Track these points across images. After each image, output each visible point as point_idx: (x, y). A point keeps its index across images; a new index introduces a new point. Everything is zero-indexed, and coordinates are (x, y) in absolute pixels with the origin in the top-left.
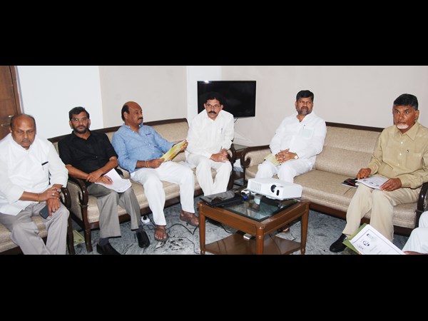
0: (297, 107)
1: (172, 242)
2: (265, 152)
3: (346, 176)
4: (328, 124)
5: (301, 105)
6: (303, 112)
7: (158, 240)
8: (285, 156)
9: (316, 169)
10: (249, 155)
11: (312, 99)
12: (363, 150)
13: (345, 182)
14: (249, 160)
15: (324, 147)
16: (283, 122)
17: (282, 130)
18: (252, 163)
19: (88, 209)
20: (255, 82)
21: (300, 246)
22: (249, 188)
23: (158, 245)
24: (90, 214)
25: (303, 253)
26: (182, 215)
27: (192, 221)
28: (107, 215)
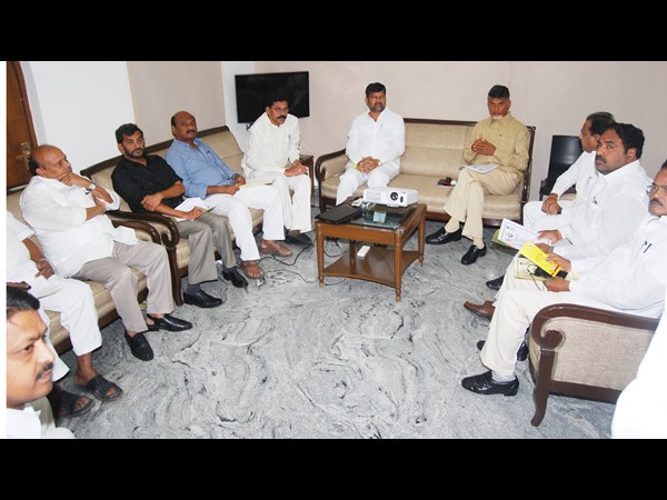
0: (369, 103)
1: (272, 277)
2: (339, 159)
3: (438, 177)
4: (406, 121)
5: (374, 101)
6: (376, 109)
7: (255, 278)
8: (369, 164)
9: (402, 173)
10: (325, 164)
11: (385, 93)
12: (453, 148)
13: (439, 183)
14: (324, 171)
15: (406, 147)
16: (355, 123)
17: (354, 132)
18: (327, 174)
19: (177, 252)
20: (307, 73)
21: (418, 255)
22: (365, 199)
23: (259, 283)
24: (179, 257)
25: (421, 261)
26: (264, 246)
27: (281, 252)
28: (201, 255)
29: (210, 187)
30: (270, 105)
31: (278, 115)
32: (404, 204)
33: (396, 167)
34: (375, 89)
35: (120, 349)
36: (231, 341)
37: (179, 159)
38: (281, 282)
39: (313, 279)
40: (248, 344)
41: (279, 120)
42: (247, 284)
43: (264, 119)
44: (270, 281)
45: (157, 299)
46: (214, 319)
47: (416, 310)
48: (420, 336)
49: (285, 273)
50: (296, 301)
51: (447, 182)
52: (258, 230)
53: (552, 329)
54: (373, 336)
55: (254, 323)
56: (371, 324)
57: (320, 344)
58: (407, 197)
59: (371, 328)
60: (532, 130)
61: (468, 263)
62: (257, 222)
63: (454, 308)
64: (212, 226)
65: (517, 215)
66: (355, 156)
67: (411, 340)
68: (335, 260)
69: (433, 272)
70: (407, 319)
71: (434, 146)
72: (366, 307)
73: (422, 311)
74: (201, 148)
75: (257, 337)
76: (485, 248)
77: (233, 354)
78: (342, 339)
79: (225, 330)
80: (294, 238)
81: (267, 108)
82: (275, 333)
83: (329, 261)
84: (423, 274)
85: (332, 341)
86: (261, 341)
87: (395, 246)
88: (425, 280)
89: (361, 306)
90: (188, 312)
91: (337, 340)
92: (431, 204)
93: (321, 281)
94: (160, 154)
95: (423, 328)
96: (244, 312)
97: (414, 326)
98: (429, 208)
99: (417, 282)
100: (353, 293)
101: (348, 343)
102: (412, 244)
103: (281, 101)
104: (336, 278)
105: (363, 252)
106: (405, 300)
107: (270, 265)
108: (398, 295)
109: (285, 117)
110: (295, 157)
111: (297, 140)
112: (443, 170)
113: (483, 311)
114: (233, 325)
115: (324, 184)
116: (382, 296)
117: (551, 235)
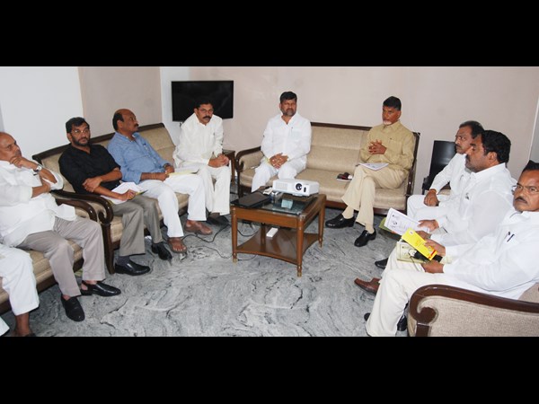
0: (282, 109)
1: (193, 252)
2: (256, 155)
3: (337, 172)
4: (313, 124)
5: (286, 107)
6: (288, 113)
7: (178, 253)
10: (243, 158)
11: (296, 100)
12: (351, 148)
13: (339, 177)
14: (242, 164)
15: (312, 146)
17: (269, 132)
18: (245, 166)
19: (112, 228)
20: (232, 82)
21: (318, 237)
22: (274, 188)
23: (182, 257)
24: (112, 232)
25: (320, 243)
26: (189, 226)
27: (203, 230)
28: (132, 231)
29: (143, 173)
30: (198, 107)
31: (204, 115)
32: (307, 194)
33: (303, 163)
34: (289, 97)
35: (56, 310)
36: (153, 307)
37: (119, 149)
38: (201, 256)
39: (229, 254)
40: (167, 309)
41: (205, 120)
42: (171, 257)
43: (193, 118)
44: (191, 256)
45: (90, 268)
46: (140, 287)
47: (314, 284)
48: (315, 307)
49: (205, 249)
50: (212, 273)
51: (345, 176)
52: (183, 212)
53: (426, 306)
54: (276, 307)
55: (175, 291)
56: (274, 295)
57: (229, 311)
58: (309, 188)
59: (275, 299)
60: (417, 136)
61: (359, 246)
62: (183, 204)
63: (346, 283)
64: (143, 206)
65: (403, 206)
66: (269, 152)
67: (308, 310)
68: (247, 239)
69: (330, 252)
70: (306, 292)
71: (335, 146)
72: (271, 281)
73: (318, 286)
74: (139, 141)
75: (176, 303)
76: (375, 233)
77: (153, 318)
78: (249, 307)
79: (148, 297)
80: (214, 220)
81: (196, 110)
82: (192, 300)
83: (242, 239)
84: (322, 253)
85: (241, 309)
86: (179, 307)
87: (297, 229)
88: (323, 258)
89: (267, 280)
90: (118, 280)
91: (245, 308)
92: (331, 194)
93: (235, 257)
94: (103, 144)
95: (319, 300)
96: (167, 281)
97: (311, 298)
98: (329, 198)
99: (316, 260)
100: (261, 268)
101: (254, 311)
102: (313, 228)
103: (206, 103)
104: (248, 255)
105: (271, 233)
106: (305, 276)
107: (192, 241)
108: (299, 271)
109: (210, 118)
110: (218, 151)
111: (221, 137)
112: (342, 166)
113: (370, 287)
114: (157, 292)
115: (242, 175)
116: (285, 271)
117: (429, 224)
